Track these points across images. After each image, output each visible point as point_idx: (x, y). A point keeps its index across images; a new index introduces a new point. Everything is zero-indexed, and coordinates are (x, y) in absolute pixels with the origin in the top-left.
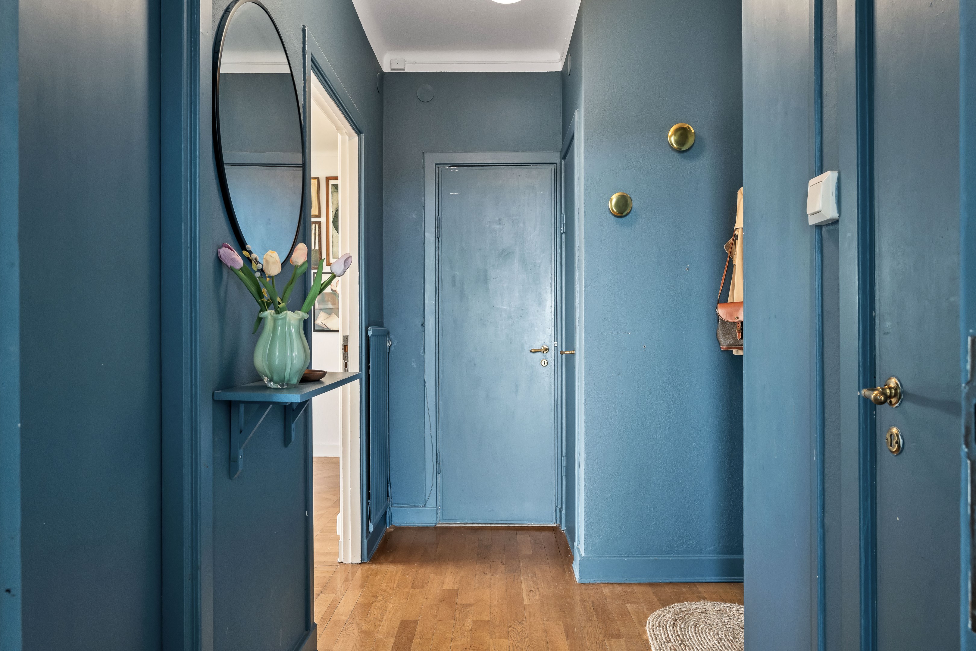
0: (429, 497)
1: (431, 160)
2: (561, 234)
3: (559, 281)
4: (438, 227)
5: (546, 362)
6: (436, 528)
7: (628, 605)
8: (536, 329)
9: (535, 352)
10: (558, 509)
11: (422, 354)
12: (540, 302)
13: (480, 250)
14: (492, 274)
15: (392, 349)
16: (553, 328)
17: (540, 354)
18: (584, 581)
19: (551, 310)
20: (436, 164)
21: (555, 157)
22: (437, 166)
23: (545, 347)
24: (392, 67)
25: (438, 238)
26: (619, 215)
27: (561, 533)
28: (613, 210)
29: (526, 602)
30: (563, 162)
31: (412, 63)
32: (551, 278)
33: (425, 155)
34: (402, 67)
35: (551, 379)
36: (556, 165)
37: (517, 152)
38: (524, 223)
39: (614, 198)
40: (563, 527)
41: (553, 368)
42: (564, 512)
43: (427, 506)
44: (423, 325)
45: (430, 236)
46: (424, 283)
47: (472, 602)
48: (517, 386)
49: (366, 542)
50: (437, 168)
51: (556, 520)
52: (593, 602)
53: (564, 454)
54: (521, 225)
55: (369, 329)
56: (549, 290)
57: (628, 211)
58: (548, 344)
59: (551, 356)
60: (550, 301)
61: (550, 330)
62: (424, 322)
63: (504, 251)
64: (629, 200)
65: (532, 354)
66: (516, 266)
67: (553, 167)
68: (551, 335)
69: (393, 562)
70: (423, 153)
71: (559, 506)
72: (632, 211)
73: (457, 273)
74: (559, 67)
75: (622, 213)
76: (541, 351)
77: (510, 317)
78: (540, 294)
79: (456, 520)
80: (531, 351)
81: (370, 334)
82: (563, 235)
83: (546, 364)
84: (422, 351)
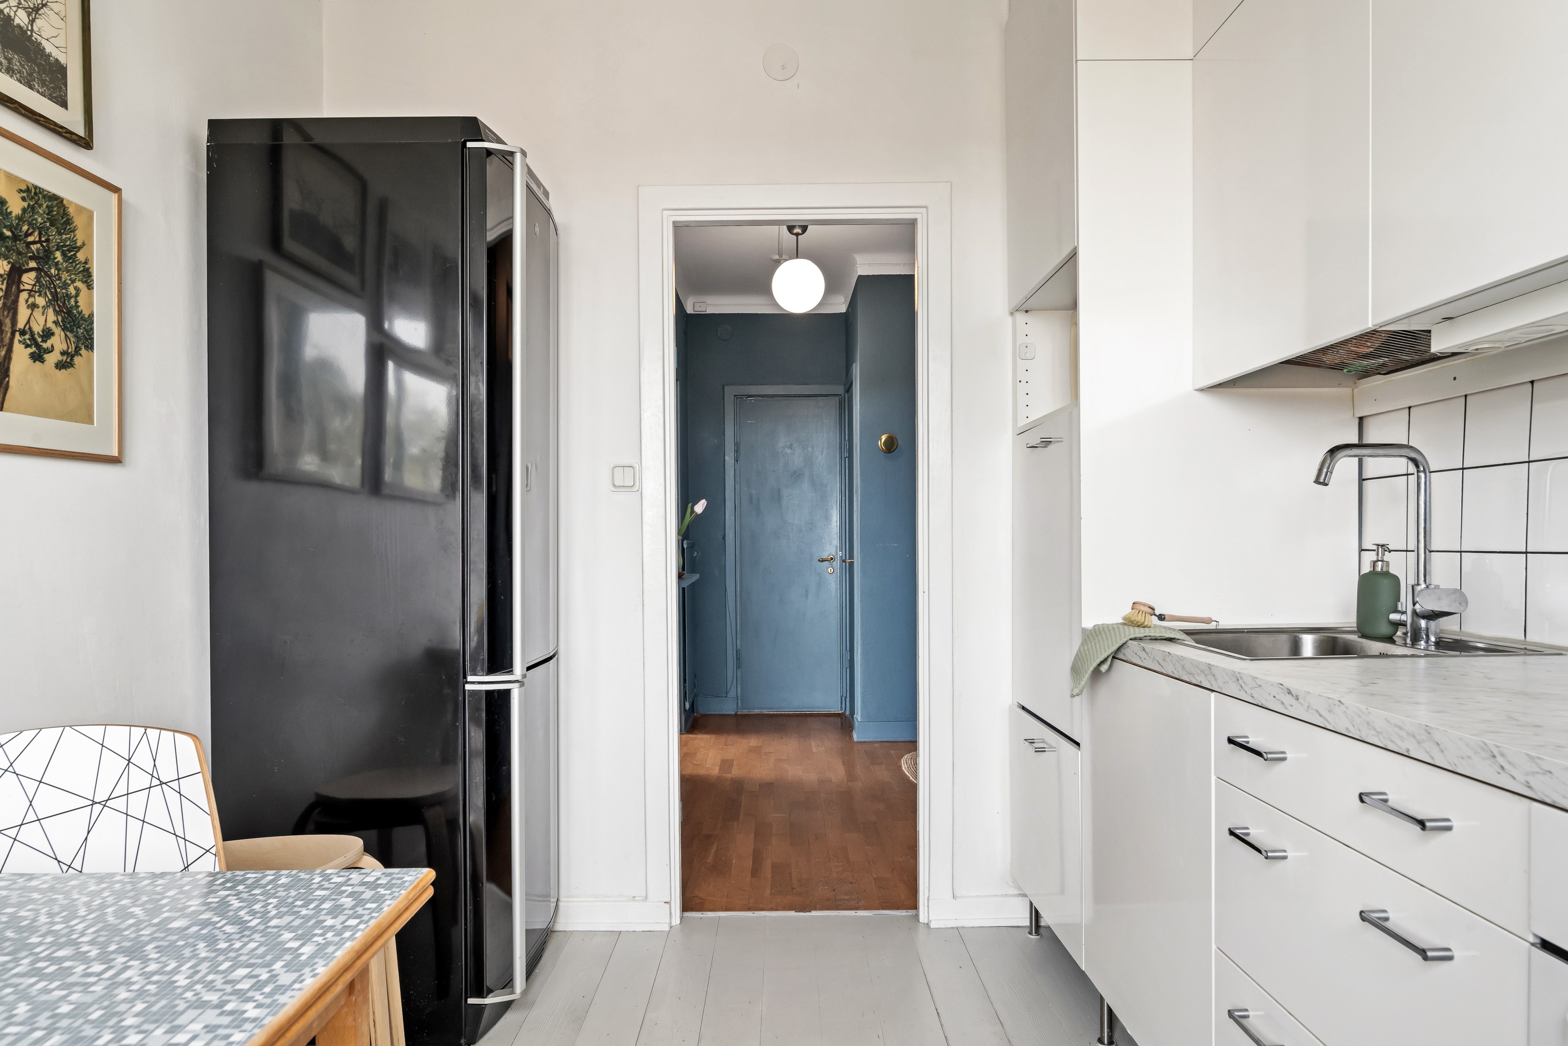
0: (730, 688)
1: (730, 392)
2: (845, 458)
3: (843, 498)
4: (737, 451)
5: (832, 569)
6: (736, 715)
7: (891, 752)
8: (823, 541)
9: (823, 561)
10: (843, 698)
11: (724, 564)
12: (827, 518)
13: (774, 471)
14: (785, 492)
15: (697, 559)
16: (838, 540)
17: (827, 562)
18: (860, 740)
19: (836, 524)
20: (735, 396)
21: (840, 389)
22: (735, 397)
23: (831, 556)
24: (695, 310)
25: (737, 461)
26: (887, 451)
27: (846, 717)
28: (882, 447)
29: (814, 750)
30: (846, 396)
31: (713, 305)
32: (837, 496)
33: (726, 388)
34: (704, 310)
35: (837, 584)
36: (840, 396)
37: (806, 384)
38: (813, 448)
39: (884, 438)
40: (848, 713)
41: (839, 575)
42: (848, 699)
43: (728, 696)
44: (724, 538)
45: (729, 459)
46: (725, 501)
47: (773, 751)
48: (807, 591)
49: (683, 717)
50: (735, 399)
51: (841, 708)
52: (865, 751)
53: (848, 649)
54: (810, 449)
55: (685, 542)
56: (835, 507)
57: (895, 447)
58: (834, 554)
59: (837, 563)
60: (836, 516)
61: (836, 542)
62: (725, 535)
63: (795, 472)
64: (895, 439)
65: (820, 563)
66: (806, 485)
67: (837, 398)
68: (837, 546)
69: (706, 733)
70: (723, 386)
71: (844, 695)
72: (898, 447)
73: (754, 492)
74: (843, 309)
75: (890, 450)
76: (827, 560)
77: (801, 531)
78: (827, 510)
79: (755, 709)
80: (819, 560)
81: (685, 546)
82: (847, 459)
83: (832, 572)
84: (723, 561)
